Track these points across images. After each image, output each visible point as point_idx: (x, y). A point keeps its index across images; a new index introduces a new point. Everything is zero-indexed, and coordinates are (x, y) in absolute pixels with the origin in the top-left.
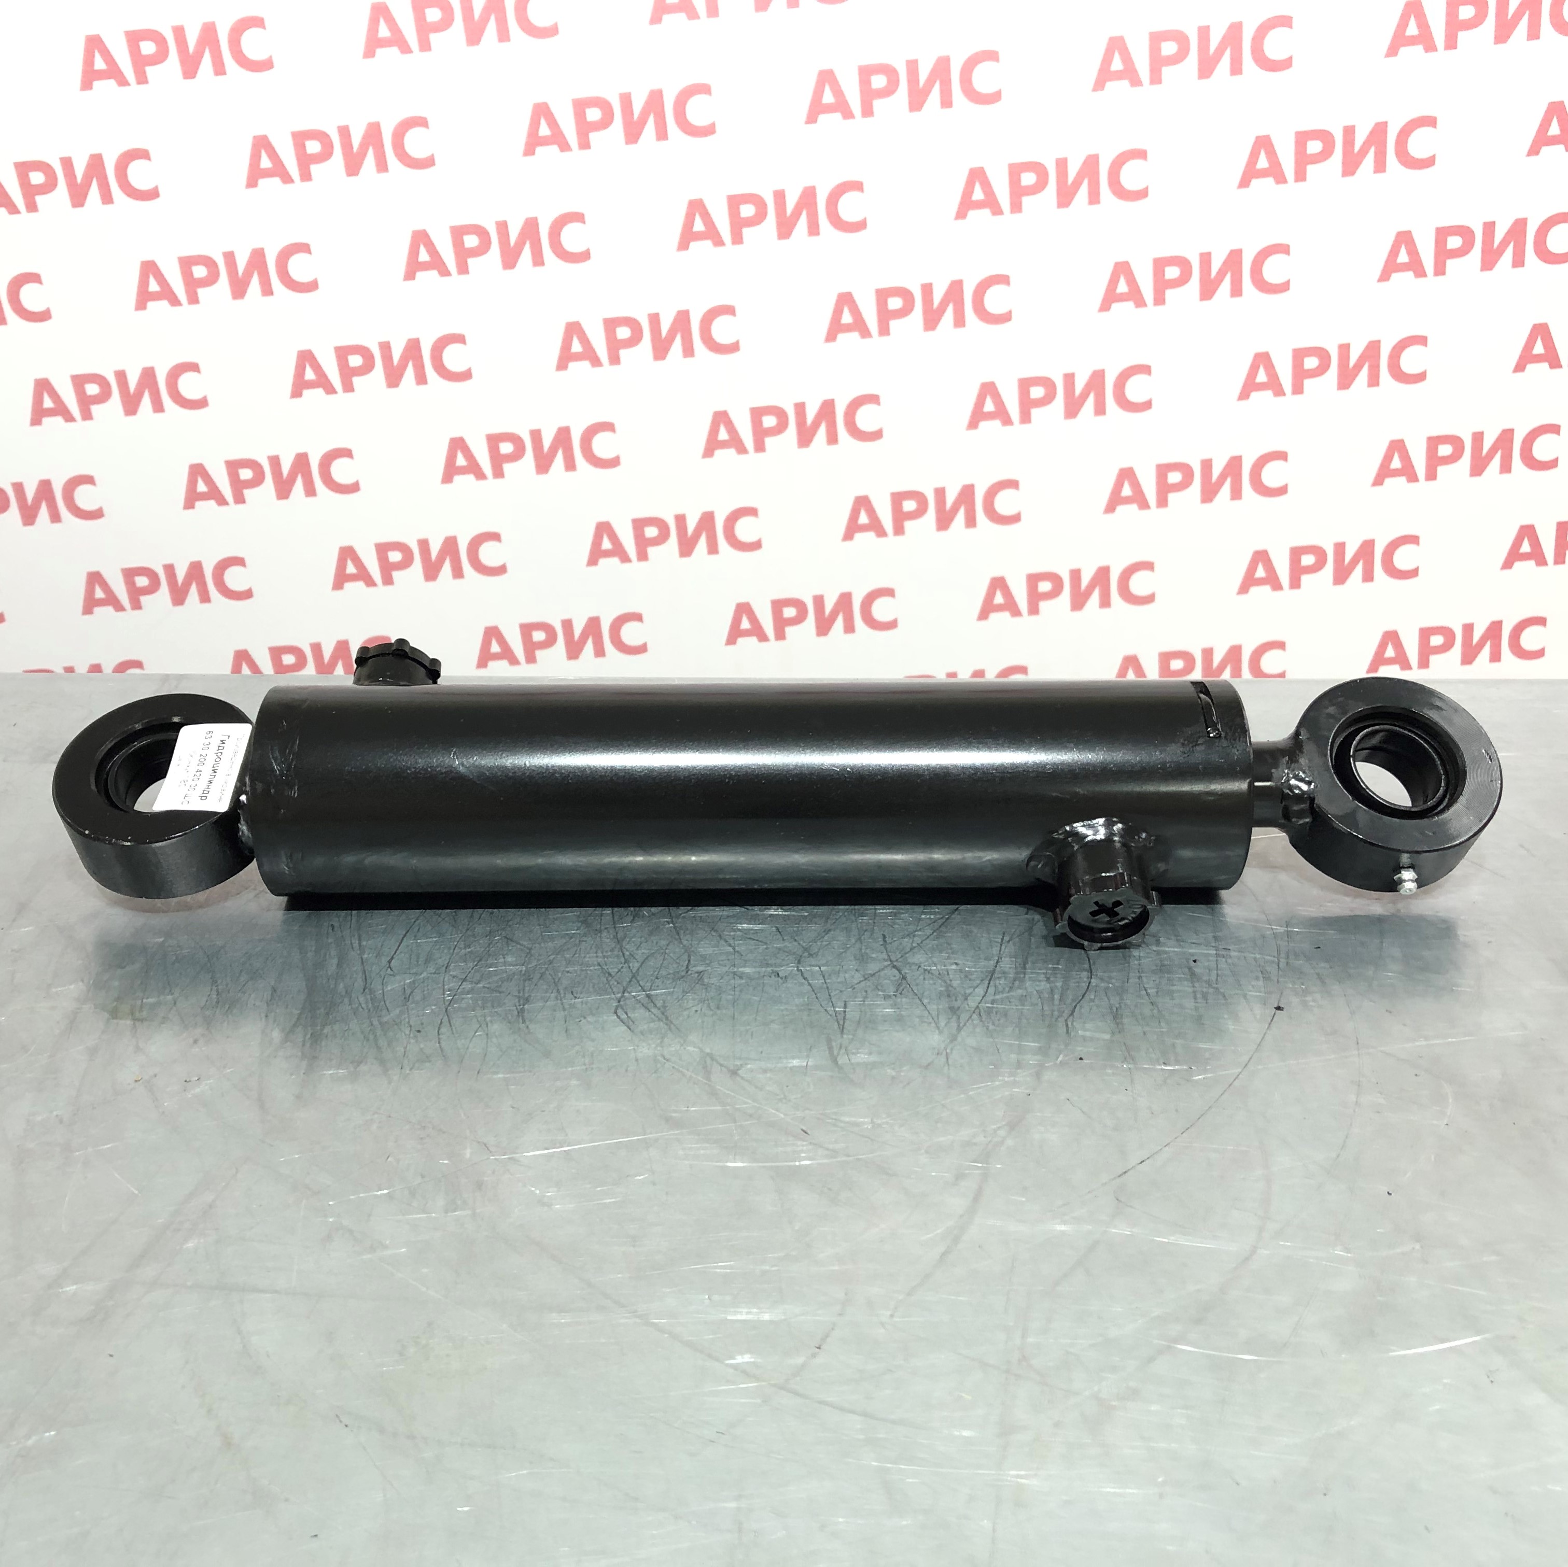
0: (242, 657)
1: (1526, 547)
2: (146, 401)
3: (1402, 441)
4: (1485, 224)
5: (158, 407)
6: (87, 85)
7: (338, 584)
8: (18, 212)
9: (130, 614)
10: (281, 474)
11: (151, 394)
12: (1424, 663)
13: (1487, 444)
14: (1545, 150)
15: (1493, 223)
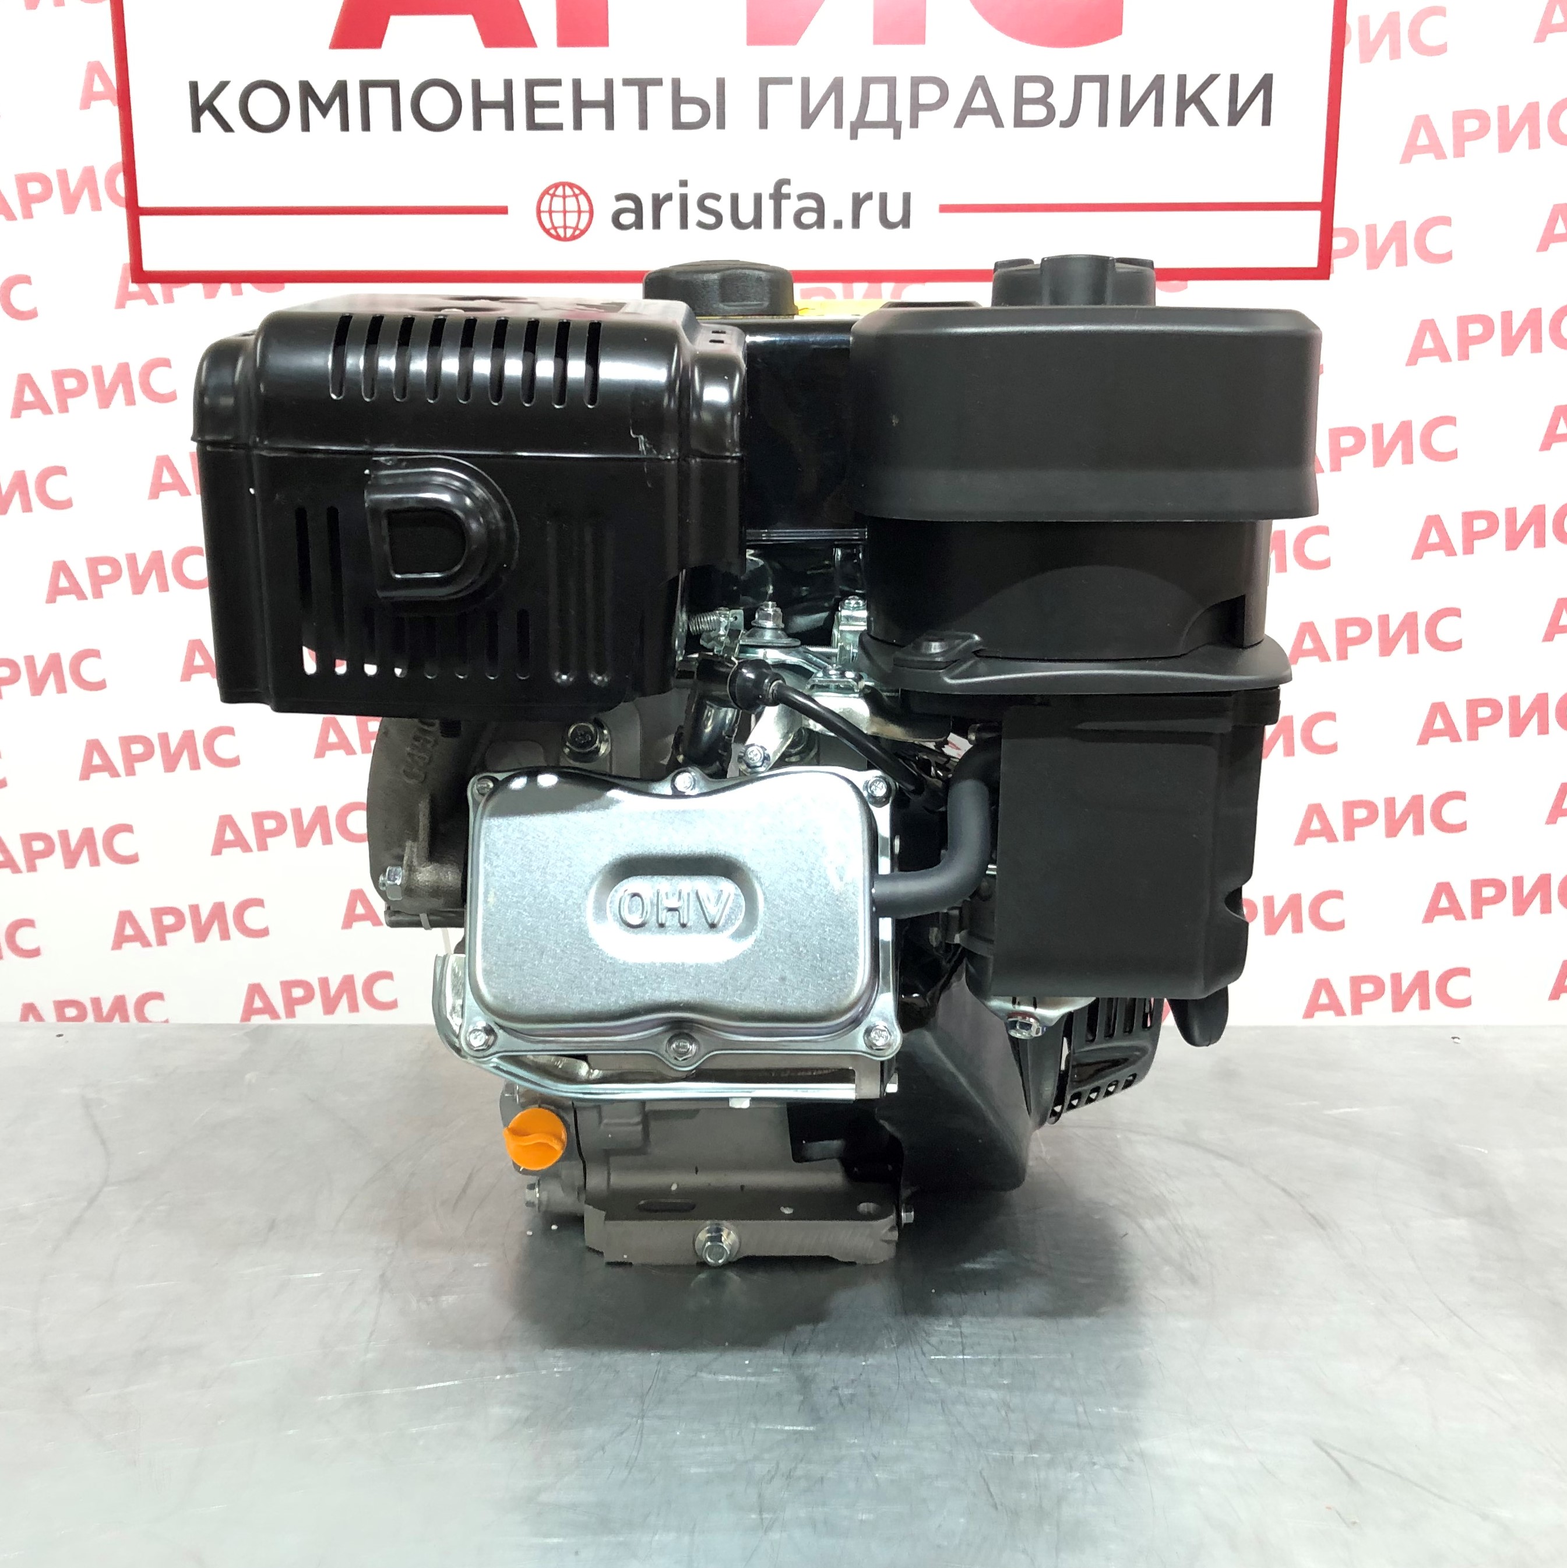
0: (255, 990)
1: (1444, 903)
2: (185, 760)
3: (1319, 806)
4: (1380, 617)
5: (195, 765)
6: (154, 494)
7: (348, 924)
8: (86, 598)
9: (156, 949)
10: (302, 823)
11: (189, 754)
12: (1357, 1010)
13: (1399, 809)
14: (1427, 554)
15: (1388, 616)
